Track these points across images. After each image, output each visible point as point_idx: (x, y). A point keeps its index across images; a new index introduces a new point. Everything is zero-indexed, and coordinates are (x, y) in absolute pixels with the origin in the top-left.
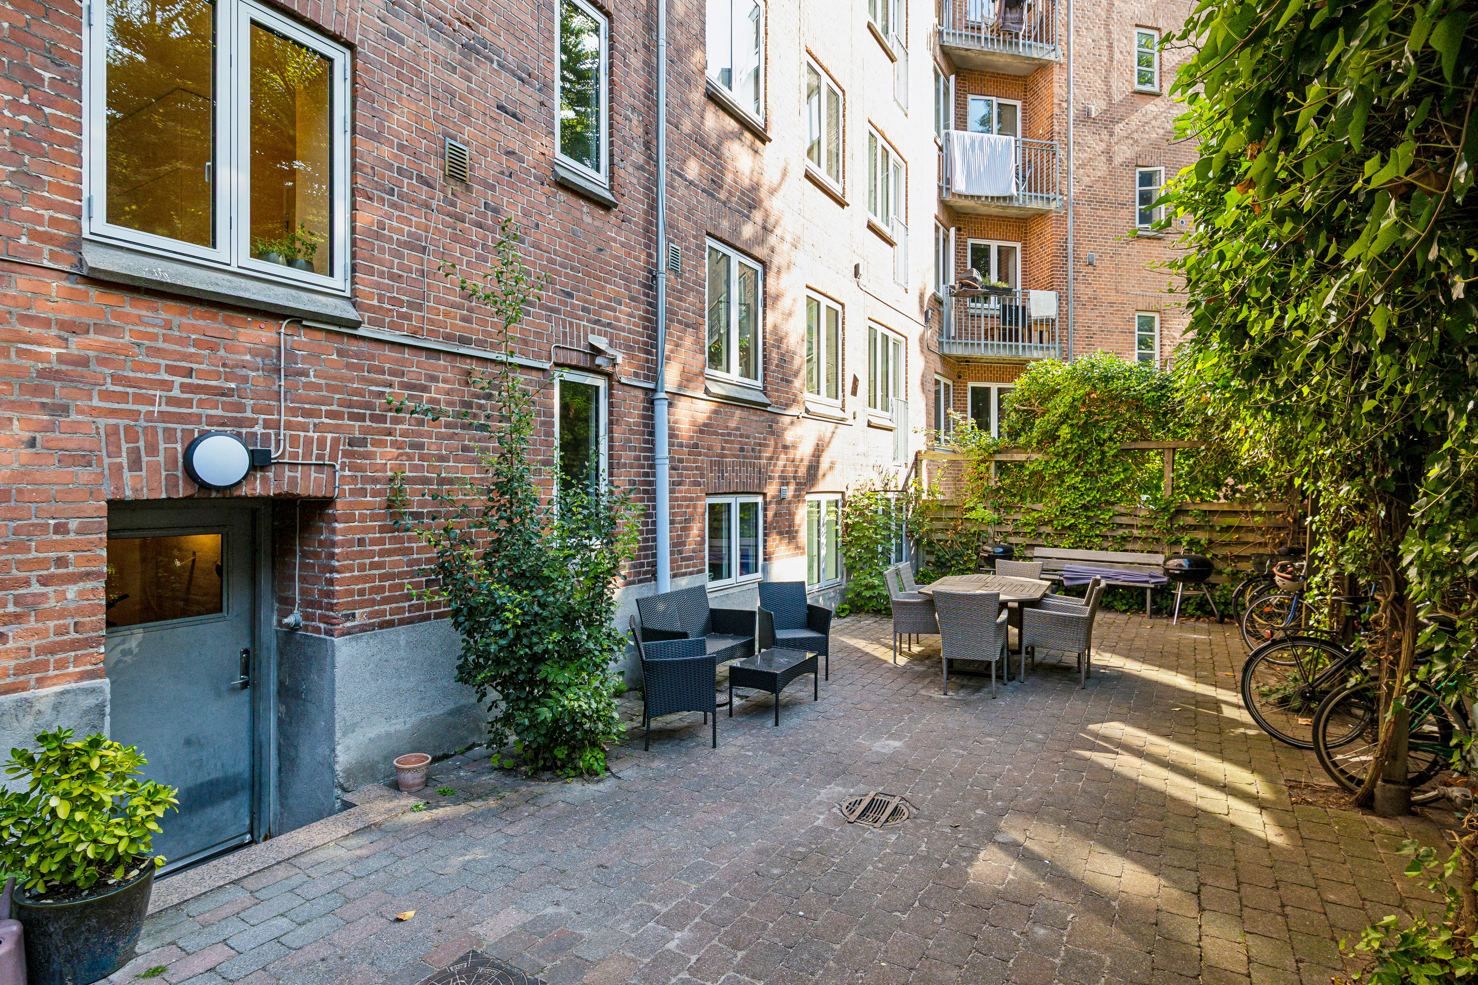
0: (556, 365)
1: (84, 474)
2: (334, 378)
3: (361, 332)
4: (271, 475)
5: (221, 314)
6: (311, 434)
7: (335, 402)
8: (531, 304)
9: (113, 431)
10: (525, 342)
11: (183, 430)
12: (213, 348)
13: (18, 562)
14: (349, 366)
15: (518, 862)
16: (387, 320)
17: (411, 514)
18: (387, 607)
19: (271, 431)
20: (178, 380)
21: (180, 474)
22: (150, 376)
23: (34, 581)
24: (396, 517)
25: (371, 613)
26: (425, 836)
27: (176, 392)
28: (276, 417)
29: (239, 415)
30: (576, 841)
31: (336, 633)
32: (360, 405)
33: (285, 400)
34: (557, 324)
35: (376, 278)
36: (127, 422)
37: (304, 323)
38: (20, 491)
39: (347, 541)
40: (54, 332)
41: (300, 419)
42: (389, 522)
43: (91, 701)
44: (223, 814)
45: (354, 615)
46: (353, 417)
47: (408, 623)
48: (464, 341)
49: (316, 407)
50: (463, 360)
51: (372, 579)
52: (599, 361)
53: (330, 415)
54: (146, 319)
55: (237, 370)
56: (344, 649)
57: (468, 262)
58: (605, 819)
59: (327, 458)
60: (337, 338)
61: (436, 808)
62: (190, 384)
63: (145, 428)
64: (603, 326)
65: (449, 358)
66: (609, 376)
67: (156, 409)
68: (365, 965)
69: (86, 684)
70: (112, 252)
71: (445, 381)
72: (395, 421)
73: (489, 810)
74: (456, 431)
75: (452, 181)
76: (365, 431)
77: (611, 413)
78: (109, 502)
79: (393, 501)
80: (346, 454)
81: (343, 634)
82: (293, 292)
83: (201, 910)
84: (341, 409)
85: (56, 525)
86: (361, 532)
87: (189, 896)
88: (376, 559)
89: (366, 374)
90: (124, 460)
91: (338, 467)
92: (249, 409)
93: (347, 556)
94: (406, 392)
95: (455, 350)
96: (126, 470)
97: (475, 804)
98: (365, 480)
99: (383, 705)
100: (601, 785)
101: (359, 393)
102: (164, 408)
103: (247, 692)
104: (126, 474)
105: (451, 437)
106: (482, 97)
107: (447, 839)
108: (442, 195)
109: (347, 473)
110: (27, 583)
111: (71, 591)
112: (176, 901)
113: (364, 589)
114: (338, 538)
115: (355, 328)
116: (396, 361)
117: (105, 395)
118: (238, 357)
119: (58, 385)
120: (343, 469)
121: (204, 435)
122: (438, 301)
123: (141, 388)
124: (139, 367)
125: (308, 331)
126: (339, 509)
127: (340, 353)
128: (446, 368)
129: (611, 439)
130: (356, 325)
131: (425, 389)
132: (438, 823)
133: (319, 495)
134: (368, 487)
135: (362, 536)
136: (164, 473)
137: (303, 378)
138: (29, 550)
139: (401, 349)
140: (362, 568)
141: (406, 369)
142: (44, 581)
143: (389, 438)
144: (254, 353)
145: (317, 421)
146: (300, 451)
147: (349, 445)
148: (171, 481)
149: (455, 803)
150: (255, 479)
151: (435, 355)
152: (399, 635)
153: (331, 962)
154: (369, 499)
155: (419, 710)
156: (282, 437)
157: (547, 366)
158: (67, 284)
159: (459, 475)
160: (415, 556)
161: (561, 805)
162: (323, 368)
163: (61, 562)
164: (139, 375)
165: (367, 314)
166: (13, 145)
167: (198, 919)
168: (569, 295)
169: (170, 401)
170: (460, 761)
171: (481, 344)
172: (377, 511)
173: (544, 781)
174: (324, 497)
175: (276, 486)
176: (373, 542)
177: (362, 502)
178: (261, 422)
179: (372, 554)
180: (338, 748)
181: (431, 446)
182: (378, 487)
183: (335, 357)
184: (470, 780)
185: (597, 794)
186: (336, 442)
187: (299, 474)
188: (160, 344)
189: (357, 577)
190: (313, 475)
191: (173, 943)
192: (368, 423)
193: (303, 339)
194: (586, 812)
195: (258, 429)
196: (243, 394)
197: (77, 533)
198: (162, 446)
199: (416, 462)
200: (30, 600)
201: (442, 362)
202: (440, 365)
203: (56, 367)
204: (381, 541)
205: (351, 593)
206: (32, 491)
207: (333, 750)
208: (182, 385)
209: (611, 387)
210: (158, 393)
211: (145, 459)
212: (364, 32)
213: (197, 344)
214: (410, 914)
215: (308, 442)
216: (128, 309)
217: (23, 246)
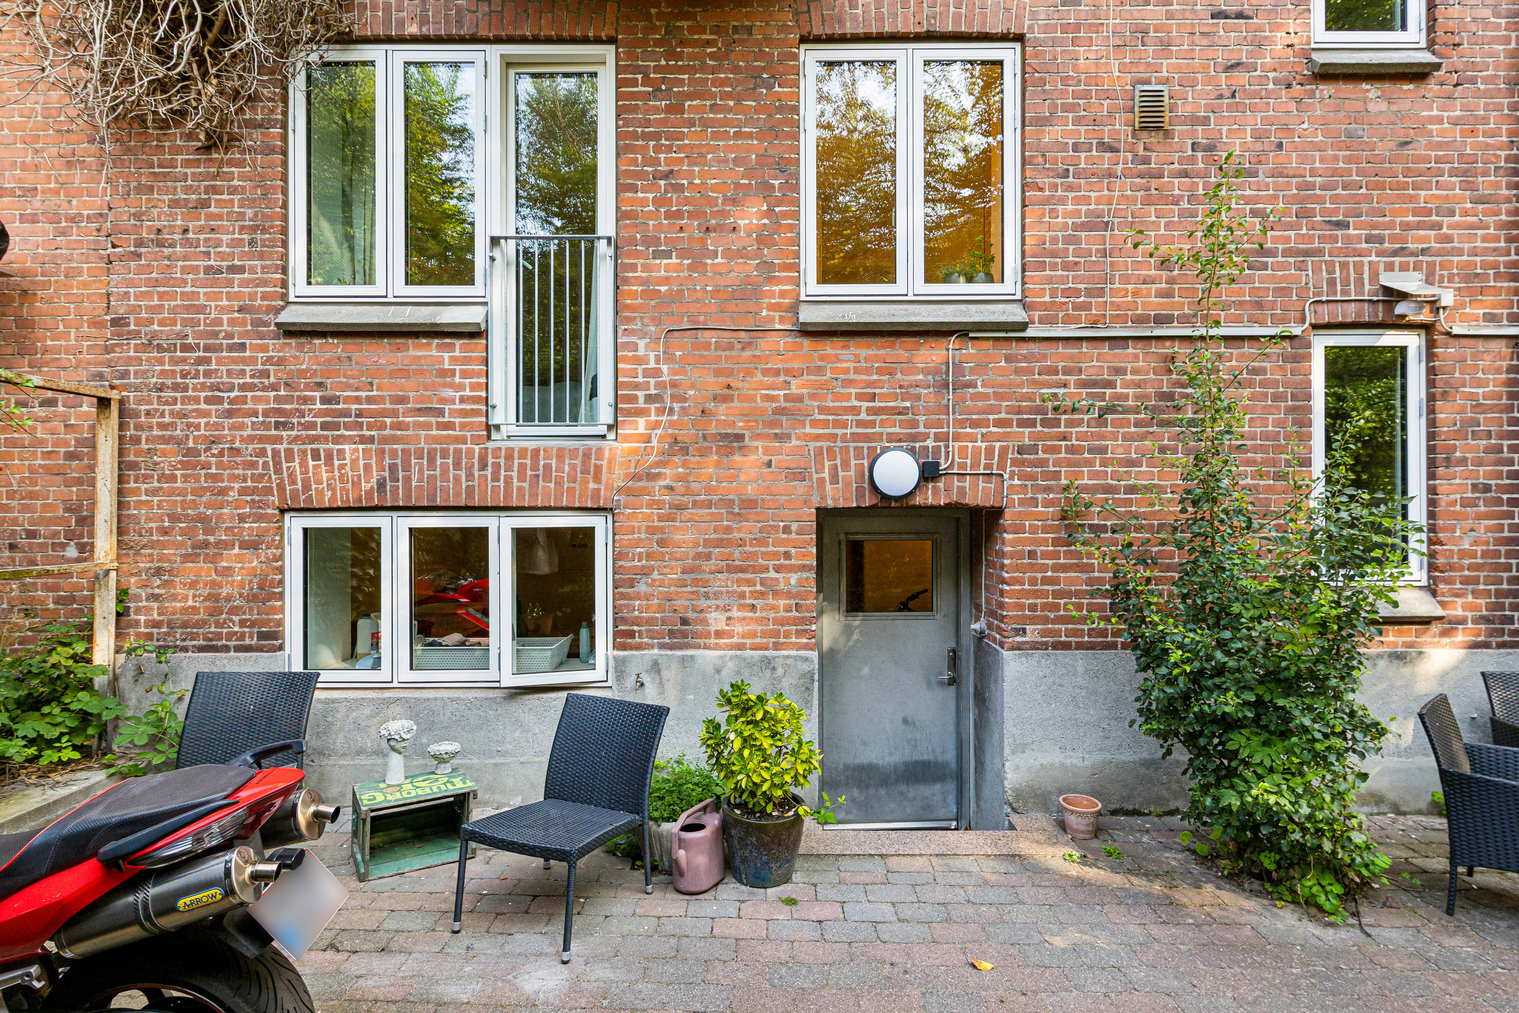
0: (1315, 327)
1: (800, 487)
2: (1002, 386)
3: (1030, 332)
4: (941, 485)
5: (899, 341)
6: (979, 444)
7: (1003, 410)
8: (1272, 253)
9: (819, 452)
10: (1259, 305)
11: (869, 448)
12: (891, 373)
13: (764, 553)
14: (1018, 371)
15: (1138, 974)
16: (1061, 314)
17: (1091, 526)
18: (1063, 627)
19: (941, 444)
20: (865, 405)
21: (866, 486)
22: (845, 404)
23: (771, 568)
24: (1071, 530)
25: (1043, 631)
26: (1059, 891)
27: (863, 416)
28: (945, 430)
29: (913, 431)
30: (1235, 988)
31: (1006, 646)
32: (1030, 411)
33: (954, 413)
34: (1317, 270)
35: (1047, 272)
36: (829, 443)
37: (971, 335)
38: (763, 500)
39: (1017, 552)
40: (782, 378)
41: (968, 430)
42: (1063, 535)
43: (805, 667)
44: (934, 795)
45: (1024, 630)
46: (1022, 423)
47: (1088, 649)
48: (1161, 320)
49: (984, 416)
50: (1160, 343)
51: (1045, 595)
52: (1401, 309)
53: (999, 423)
54: (841, 357)
55: (911, 390)
56: (1012, 663)
57: (1167, 225)
58: (1304, 982)
59: (995, 467)
60: (1005, 344)
61: (1090, 866)
62: (873, 408)
63: (841, 448)
64: (1412, 254)
65: (1140, 344)
66: (1427, 328)
67: (849, 431)
68: (917, 992)
69: (803, 653)
70: (820, 307)
71: (1134, 372)
72: (1070, 424)
73: (1148, 895)
74: (1151, 430)
75: (1144, 134)
76: (1034, 437)
77: (1431, 384)
78: (818, 509)
79: (1066, 511)
80: (1014, 463)
81: (1012, 649)
82: (963, 307)
83: (848, 868)
84: (1010, 416)
85: (784, 527)
86: (1032, 544)
87: (848, 852)
88: (1049, 574)
89: (1037, 376)
90: (826, 475)
91: (1006, 476)
92: (921, 425)
93: (1017, 568)
94: (1084, 391)
95: (1149, 334)
96: (828, 483)
97: (1135, 880)
98: (1037, 489)
99: (1057, 733)
100: (1330, 931)
101: (1030, 397)
102: (855, 430)
103: (953, 688)
104: (828, 487)
105: (1143, 437)
106: (1187, 15)
107: (1080, 905)
108: (1130, 156)
109: (1016, 482)
110: (767, 569)
111: (794, 579)
112: (838, 852)
113: (1036, 605)
114: (1008, 549)
115: (1023, 330)
116: (1072, 358)
117: (815, 424)
118: (912, 378)
119: (784, 418)
120: (1011, 478)
121: (885, 450)
122: (1125, 279)
123: (838, 415)
124: (837, 397)
125: (976, 342)
126: (1007, 520)
127: (1008, 359)
128: (1136, 356)
129: (1432, 423)
130: (1023, 326)
131: (1111, 384)
132: (1080, 883)
133: (987, 505)
134: (1040, 496)
135: (1033, 548)
136: (854, 485)
137: (971, 390)
138: (768, 545)
139: (1078, 344)
140: (1033, 582)
141: (1083, 365)
142: (778, 569)
143: (1063, 443)
144: (926, 371)
145: (984, 430)
146: (969, 461)
147: (1019, 453)
148: (860, 492)
149: (1114, 870)
150: (927, 490)
151: (1121, 343)
152: (1076, 660)
153: (896, 970)
154: (1040, 509)
155: (1101, 750)
156: (951, 449)
157: (1297, 331)
158: (790, 340)
159: (1156, 482)
160: (1096, 574)
161: (1247, 931)
162: (991, 376)
163: (787, 555)
164: (837, 404)
165: (1037, 313)
166: (758, 243)
167: (842, 874)
168: (1340, 225)
169: (860, 424)
170: (1153, 824)
171: (1185, 320)
172: (1050, 522)
173: (1244, 890)
174: (993, 507)
175: (946, 496)
176: (1045, 555)
177: (1032, 513)
178: (932, 436)
179: (1044, 568)
180: (1007, 764)
181: (1116, 448)
182: (1051, 496)
183: (1003, 364)
184: (1150, 850)
185: (1314, 941)
186: (1004, 451)
187: (967, 484)
188: (852, 376)
189: (1028, 591)
190: (981, 485)
191: (815, 885)
192: (1039, 428)
193: (971, 351)
194: (1276, 958)
195: (930, 443)
196: (916, 411)
197: (797, 534)
198: (853, 462)
199: (1097, 468)
200: (769, 582)
201: (1130, 350)
202: (1128, 355)
203: (784, 405)
204: (1055, 555)
205: (1021, 607)
206: (769, 500)
207: (1003, 766)
208: (868, 409)
209: (1431, 344)
210: (850, 418)
211: (841, 474)
212: (1034, 16)
213: (879, 371)
214: (986, 965)
215: (977, 452)
216: (829, 351)
217: (764, 317)
